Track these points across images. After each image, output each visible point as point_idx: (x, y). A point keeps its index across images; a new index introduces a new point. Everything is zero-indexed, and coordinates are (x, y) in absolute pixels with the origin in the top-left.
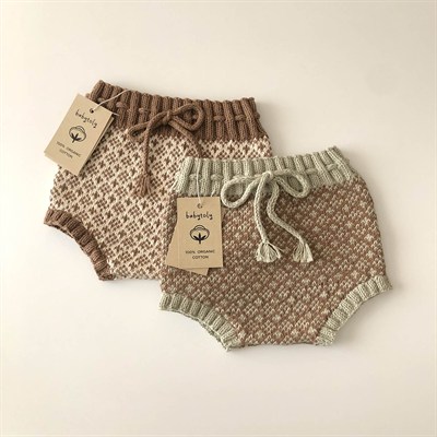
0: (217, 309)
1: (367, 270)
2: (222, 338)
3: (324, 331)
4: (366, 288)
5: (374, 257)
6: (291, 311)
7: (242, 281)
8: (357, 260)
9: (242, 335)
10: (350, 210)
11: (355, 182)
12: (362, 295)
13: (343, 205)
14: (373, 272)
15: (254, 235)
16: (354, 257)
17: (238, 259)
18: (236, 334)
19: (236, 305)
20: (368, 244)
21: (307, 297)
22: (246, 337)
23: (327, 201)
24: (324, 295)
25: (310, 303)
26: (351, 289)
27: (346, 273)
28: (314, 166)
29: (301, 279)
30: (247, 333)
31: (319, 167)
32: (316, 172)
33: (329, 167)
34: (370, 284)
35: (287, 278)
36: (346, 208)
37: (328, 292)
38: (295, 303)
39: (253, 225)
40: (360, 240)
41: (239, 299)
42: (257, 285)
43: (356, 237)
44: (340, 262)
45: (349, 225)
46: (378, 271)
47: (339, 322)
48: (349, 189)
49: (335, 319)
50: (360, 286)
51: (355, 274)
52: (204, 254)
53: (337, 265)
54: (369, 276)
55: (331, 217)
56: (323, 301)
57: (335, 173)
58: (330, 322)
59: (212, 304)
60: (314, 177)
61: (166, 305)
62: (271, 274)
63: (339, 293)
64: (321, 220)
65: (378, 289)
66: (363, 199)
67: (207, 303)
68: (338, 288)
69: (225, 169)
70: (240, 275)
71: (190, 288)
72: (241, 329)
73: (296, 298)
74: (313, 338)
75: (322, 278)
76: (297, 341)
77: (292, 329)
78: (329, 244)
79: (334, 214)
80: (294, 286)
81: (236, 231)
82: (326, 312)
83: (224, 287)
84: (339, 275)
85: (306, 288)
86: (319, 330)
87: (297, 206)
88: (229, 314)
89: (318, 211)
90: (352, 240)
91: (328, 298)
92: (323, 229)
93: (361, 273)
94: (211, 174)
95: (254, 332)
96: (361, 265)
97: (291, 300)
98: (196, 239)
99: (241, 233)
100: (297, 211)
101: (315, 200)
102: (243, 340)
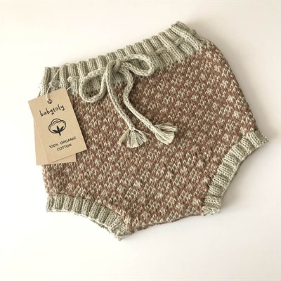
0: (99, 201)
1: (238, 130)
2: (110, 228)
3: (209, 200)
4: (240, 148)
5: (241, 116)
6: (172, 187)
7: (116, 168)
8: (225, 123)
9: (127, 220)
10: (207, 78)
11: (205, 50)
12: (237, 155)
13: (199, 74)
14: (243, 130)
15: (119, 124)
16: (221, 121)
17: (109, 149)
18: (122, 221)
19: (117, 193)
20: (232, 104)
21: (184, 170)
22: (131, 221)
23: (183, 74)
24: (200, 164)
25: (188, 175)
26: (226, 153)
27: (218, 138)
28: (162, 46)
29: (174, 154)
30: (133, 217)
31: (167, 45)
32: (165, 51)
33: (177, 42)
34: (243, 143)
35: (161, 156)
36: (203, 77)
37: (204, 161)
38: (174, 177)
39: (116, 115)
40: (223, 103)
41: (117, 185)
42: (133, 168)
43: (218, 101)
44: (209, 129)
45: (209, 91)
46: (248, 128)
47: (221, 187)
48: (201, 59)
49: (217, 186)
50: (234, 147)
51: (226, 137)
52: (66, 144)
53: (207, 133)
54: (241, 136)
55: (190, 88)
56: (201, 170)
57: (183, 47)
58: (212, 190)
59: (94, 197)
60: (164, 56)
61: (50, 207)
62: (144, 155)
63: (215, 159)
64: (181, 93)
65: (253, 146)
66: (216, 63)
67: (88, 197)
68: (212, 155)
69: (79, 69)
70: (114, 163)
71: (70, 186)
72: (125, 215)
73: (173, 172)
74: (199, 209)
75: (194, 148)
76: (183, 215)
77: (176, 203)
78: (193, 114)
79: (193, 85)
80: (169, 161)
81: (102, 124)
82: (206, 180)
83: (100, 177)
84: (211, 142)
85: (181, 161)
86: (203, 200)
87: (155, 86)
88: (112, 203)
89: (176, 86)
90: (215, 105)
91: (205, 166)
92: (185, 102)
93: (232, 135)
94: (67, 76)
95: (139, 214)
96: (230, 126)
97: (169, 175)
98: (56, 132)
99: (107, 125)
100: (156, 91)
101: (171, 77)
102: (130, 225)
